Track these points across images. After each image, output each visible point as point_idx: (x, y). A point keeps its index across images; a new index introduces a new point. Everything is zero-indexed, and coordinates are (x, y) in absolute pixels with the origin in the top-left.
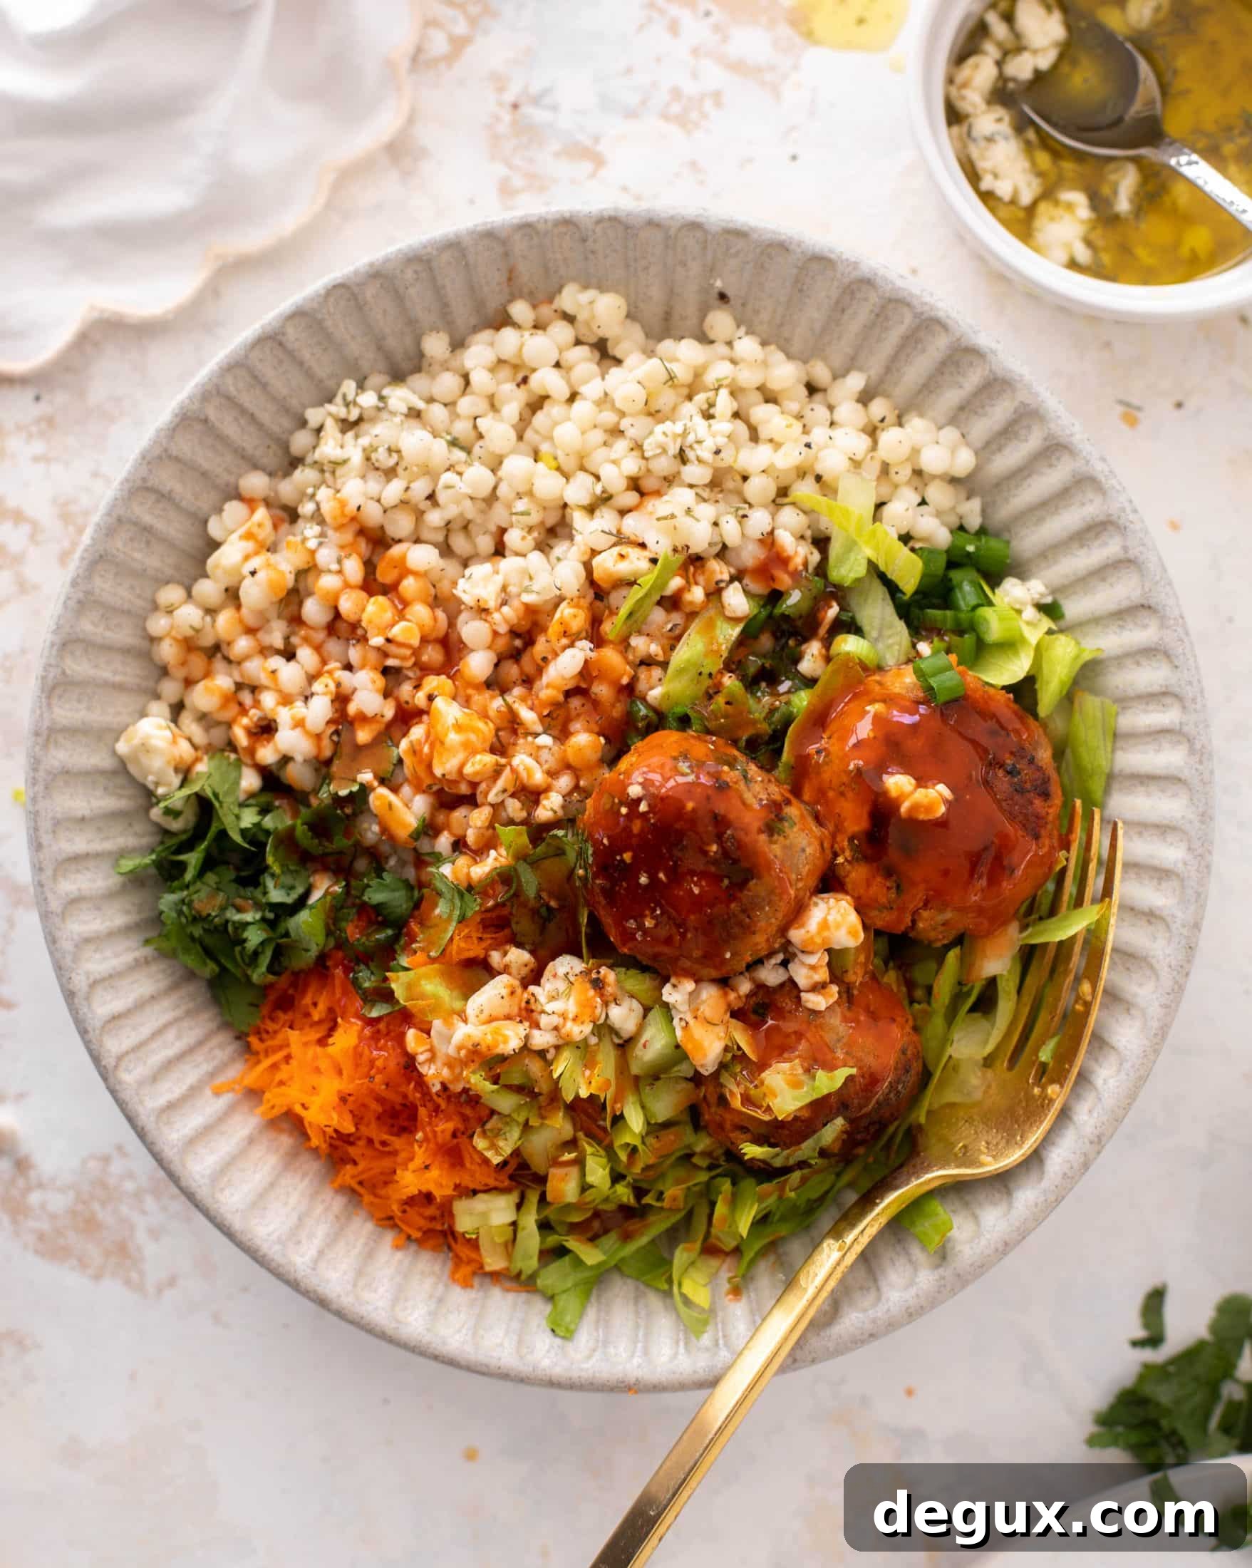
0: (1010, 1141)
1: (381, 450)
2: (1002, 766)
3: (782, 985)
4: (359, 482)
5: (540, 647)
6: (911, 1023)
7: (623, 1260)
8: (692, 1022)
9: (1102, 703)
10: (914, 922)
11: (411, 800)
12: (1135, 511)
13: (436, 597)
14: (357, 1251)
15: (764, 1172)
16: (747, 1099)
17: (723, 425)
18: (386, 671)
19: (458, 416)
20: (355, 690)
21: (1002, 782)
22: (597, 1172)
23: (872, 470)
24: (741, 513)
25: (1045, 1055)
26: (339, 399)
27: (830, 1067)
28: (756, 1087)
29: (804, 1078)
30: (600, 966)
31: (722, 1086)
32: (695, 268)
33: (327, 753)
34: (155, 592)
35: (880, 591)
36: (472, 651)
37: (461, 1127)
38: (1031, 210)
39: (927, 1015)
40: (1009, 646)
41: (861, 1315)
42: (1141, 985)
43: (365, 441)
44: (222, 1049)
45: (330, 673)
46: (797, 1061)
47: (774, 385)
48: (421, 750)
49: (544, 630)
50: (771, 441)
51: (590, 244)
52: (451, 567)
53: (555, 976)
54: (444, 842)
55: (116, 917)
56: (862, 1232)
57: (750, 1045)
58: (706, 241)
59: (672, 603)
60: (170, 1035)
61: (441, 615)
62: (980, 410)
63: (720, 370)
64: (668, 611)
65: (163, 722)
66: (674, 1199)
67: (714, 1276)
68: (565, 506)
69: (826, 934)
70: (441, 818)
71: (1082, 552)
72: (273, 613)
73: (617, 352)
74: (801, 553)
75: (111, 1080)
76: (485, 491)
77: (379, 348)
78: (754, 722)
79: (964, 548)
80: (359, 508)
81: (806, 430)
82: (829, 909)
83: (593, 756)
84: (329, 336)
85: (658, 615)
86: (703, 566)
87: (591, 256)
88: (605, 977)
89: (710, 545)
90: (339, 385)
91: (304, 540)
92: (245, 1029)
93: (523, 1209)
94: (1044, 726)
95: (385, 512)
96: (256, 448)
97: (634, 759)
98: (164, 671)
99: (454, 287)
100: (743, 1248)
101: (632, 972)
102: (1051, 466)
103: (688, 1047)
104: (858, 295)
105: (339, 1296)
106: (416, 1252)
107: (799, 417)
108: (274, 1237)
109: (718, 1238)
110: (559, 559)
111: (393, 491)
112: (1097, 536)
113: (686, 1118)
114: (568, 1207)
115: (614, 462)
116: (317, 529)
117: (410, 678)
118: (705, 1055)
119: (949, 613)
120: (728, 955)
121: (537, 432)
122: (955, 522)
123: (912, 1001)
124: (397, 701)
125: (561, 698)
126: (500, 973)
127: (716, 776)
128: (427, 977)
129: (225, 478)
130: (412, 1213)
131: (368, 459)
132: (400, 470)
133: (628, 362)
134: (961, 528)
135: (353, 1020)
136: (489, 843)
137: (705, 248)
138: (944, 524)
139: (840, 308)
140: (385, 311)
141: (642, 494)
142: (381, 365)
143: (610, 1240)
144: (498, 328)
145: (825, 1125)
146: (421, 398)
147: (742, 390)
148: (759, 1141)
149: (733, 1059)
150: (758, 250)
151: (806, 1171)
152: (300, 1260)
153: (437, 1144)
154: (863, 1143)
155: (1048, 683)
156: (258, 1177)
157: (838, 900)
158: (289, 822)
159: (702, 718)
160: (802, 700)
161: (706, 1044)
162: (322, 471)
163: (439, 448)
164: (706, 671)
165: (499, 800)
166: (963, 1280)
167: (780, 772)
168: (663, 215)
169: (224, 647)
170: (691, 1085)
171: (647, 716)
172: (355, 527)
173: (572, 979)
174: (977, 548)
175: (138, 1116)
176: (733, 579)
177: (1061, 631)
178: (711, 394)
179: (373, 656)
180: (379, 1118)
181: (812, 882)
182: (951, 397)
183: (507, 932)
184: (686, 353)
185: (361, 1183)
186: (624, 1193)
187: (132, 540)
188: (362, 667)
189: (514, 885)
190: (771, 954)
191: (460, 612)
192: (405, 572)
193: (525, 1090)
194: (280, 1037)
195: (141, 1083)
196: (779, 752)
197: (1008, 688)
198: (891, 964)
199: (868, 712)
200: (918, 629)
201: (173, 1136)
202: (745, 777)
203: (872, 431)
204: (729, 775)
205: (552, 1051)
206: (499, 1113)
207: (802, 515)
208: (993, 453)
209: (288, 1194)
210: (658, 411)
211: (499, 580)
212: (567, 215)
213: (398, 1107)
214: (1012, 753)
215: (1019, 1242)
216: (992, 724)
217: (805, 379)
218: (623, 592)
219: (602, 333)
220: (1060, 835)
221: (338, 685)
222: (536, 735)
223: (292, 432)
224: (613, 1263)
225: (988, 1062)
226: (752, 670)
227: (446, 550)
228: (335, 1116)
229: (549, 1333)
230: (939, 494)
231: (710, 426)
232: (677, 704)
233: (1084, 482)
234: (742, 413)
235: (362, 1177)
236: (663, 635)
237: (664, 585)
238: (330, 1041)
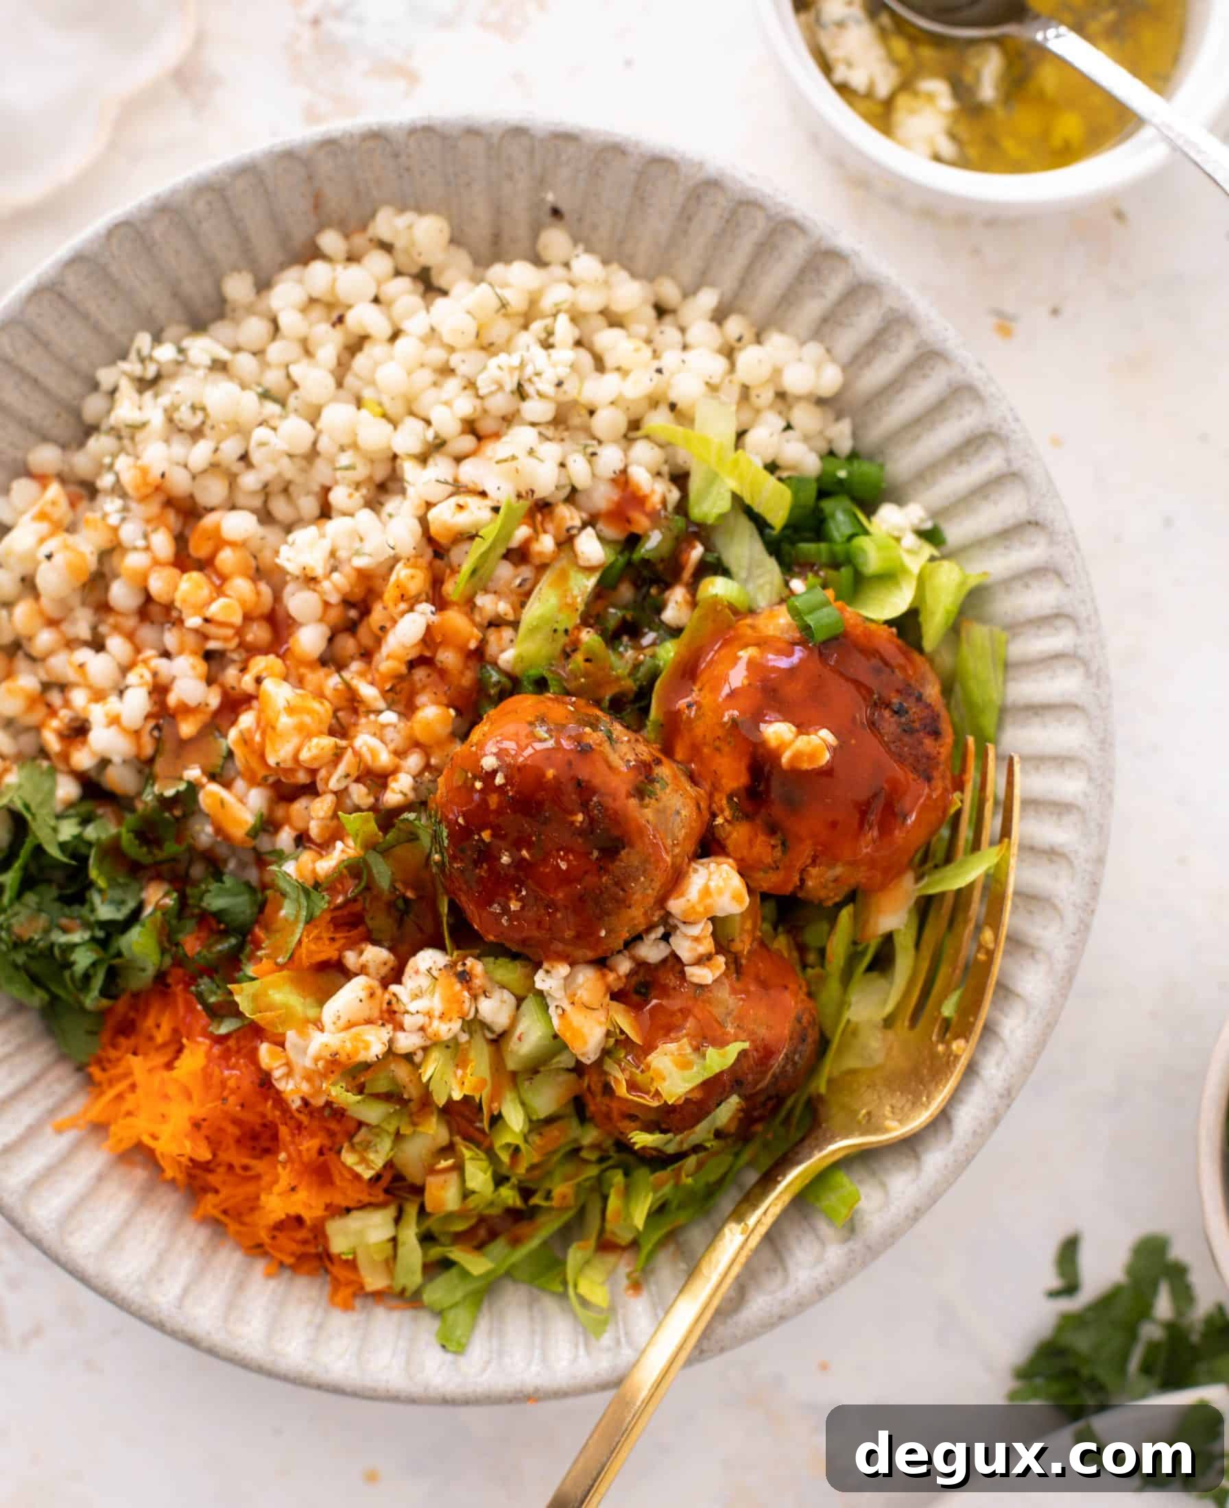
0: (916, 1104)
1: (184, 409)
2: (888, 705)
3: (664, 961)
4: (161, 446)
5: (377, 615)
6: (805, 989)
7: (513, 1266)
8: (568, 1008)
9: (991, 631)
10: (802, 881)
11: (246, 795)
12: (1017, 420)
13: (258, 570)
14: (225, 1284)
15: (658, 1160)
16: (632, 1086)
17: (565, 354)
18: (208, 656)
19: (268, 365)
20: (174, 679)
21: (889, 723)
22: (478, 1176)
23: (731, 394)
24: (590, 450)
25: (948, 1010)
26: (133, 355)
27: (720, 1043)
28: (642, 1072)
29: (693, 1057)
30: (465, 958)
31: (606, 1073)
32: (523, 182)
33: (148, 750)
35: (746, 528)
36: (302, 625)
37: (327, 1143)
38: (888, 104)
39: (822, 979)
40: (889, 577)
41: (768, 1298)
42: (1045, 927)
43: (165, 400)
44: (61, 1083)
45: (145, 662)
46: (685, 1040)
47: (619, 307)
48: (252, 739)
49: (379, 596)
50: (618, 369)
51: (403, 159)
52: (271, 535)
53: (417, 972)
54: (285, 838)
56: (765, 1213)
57: (633, 1027)
58: (533, 148)
59: (519, 555)
61: (265, 588)
62: (844, 321)
63: (558, 294)
64: (516, 564)
66: (564, 1197)
67: (611, 1273)
68: (395, 457)
69: (709, 901)
70: (280, 813)
71: (963, 469)
72: (75, 601)
73: (441, 281)
74: (659, 491)
76: (304, 446)
77: (175, 295)
78: (618, 679)
79: (835, 476)
80: (163, 475)
81: (656, 355)
82: (710, 874)
83: (443, 730)
84: (115, 283)
85: (505, 571)
86: (551, 513)
87: (404, 173)
88: (472, 969)
89: (557, 488)
90: (132, 340)
91: (105, 516)
92: (84, 1059)
93: (403, 1223)
94: (931, 660)
95: (194, 477)
96: (43, 416)
97: (486, 728)
99: (254, 219)
100: (642, 1241)
101: (501, 961)
102: (924, 377)
103: (567, 1036)
104: (705, 199)
105: (209, 1334)
106: (291, 1279)
107: (649, 341)
108: (133, 1278)
109: (613, 1233)
110: (390, 516)
111: (200, 453)
112: (978, 448)
113: (570, 1110)
114: (450, 1217)
115: (448, 404)
116: (118, 503)
117: (233, 661)
118: (585, 1043)
119: (823, 546)
120: (603, 933)
121: (357, 376)
122: (823, 446)
123: (805, 966)
124: (222, 686)
125: (403, 669)
126: (356, 975)
127: (578, 739)
128: (274, 986)
129: (12, 454)
130: (283, 1239)
131: (170, 420)
132: (207, 430)
133: (454, 292)
134: (831, 453)
135: (200, 1039)
136: (336, 834)
137: (532, 157)
138: (812, 449)
139: (686, 216)
140: (177, 252)
141: (480, 438)
142: (179, 314)
143: (498, 1247)
144: (306, 262)
145: (719, 1105)
146: (226, 347)
147: (583, 315)
148: (649, 1128)
149: (617, 1044)
150: (591, 155)
151: (702, 1155)
152: (164, 1298)
153: (303, 1163)
154: (760, 1119)
155: (933, 614)
156: (110, 1216)
157: (719, 864)
158: (113, 830)
159: (560, 680)
160: (669, 652)
161: (586, 1030)
162: (120, 438)
163: (249, 399)
164: (561, 628)
165: (342, 786)
166: (873, 1252)
167: (650, 731)
168: (483, 122)
169: (25, 643)
170: (573, 1076)
171: (499, 682)
172: (160, 497)
173: (435, 973)
174: (850, 473)
176: (585, 525)
177: (944, 557)
178: (548, 321)
179: (191, 640)
180: (238, 1141)
181: (690, 847)
182: (812, 309)
183: (361, 929)
184: (518, 277)
185: (225, 1212)
186: (509, 1196)
188: (181, 652)
189: (365, 877)
190: (650, 928)
191: (285, 583)
192: (221, 543)
193: (392, 1097)
194: (123, 1063)
196: (645, 711)
197: (890, 623)
198: (780, 929)
199: (739, 658)
200: (790, 565)
201: (12, 1181)
202: (610, 738)
203: (729, 353)
204: (593, 737)
205: (420, 1054)
206: (368, 1125)
207: (657, 449)
208: (861, 368)
209: (145, 1231)
210: (491, 344)
211: (326, 545)
212: (375, 127)
213: (258, 1128)
214: (898, 691)
215: (930, 1207)
216: (875, 662)
217: (652, 299)
218: (465, 546)
219: (425, 260)
220: (953, 777)
221: (155, 674)
222: (379, 712)
223: (82, 397)
224: (502, 1271)
225: (888, 1022)
226: (612, 624)
227: (266, 517)
228: (188, 1144)
229: (439, 1348)
230: (805, 417)
231: (549, 356)
232: (531, 667)
233: (961, 392)
234: (585, 341)
235: (224, 1206)
236: (511, 591)
237: (509, 536)
238: (177, 1064)
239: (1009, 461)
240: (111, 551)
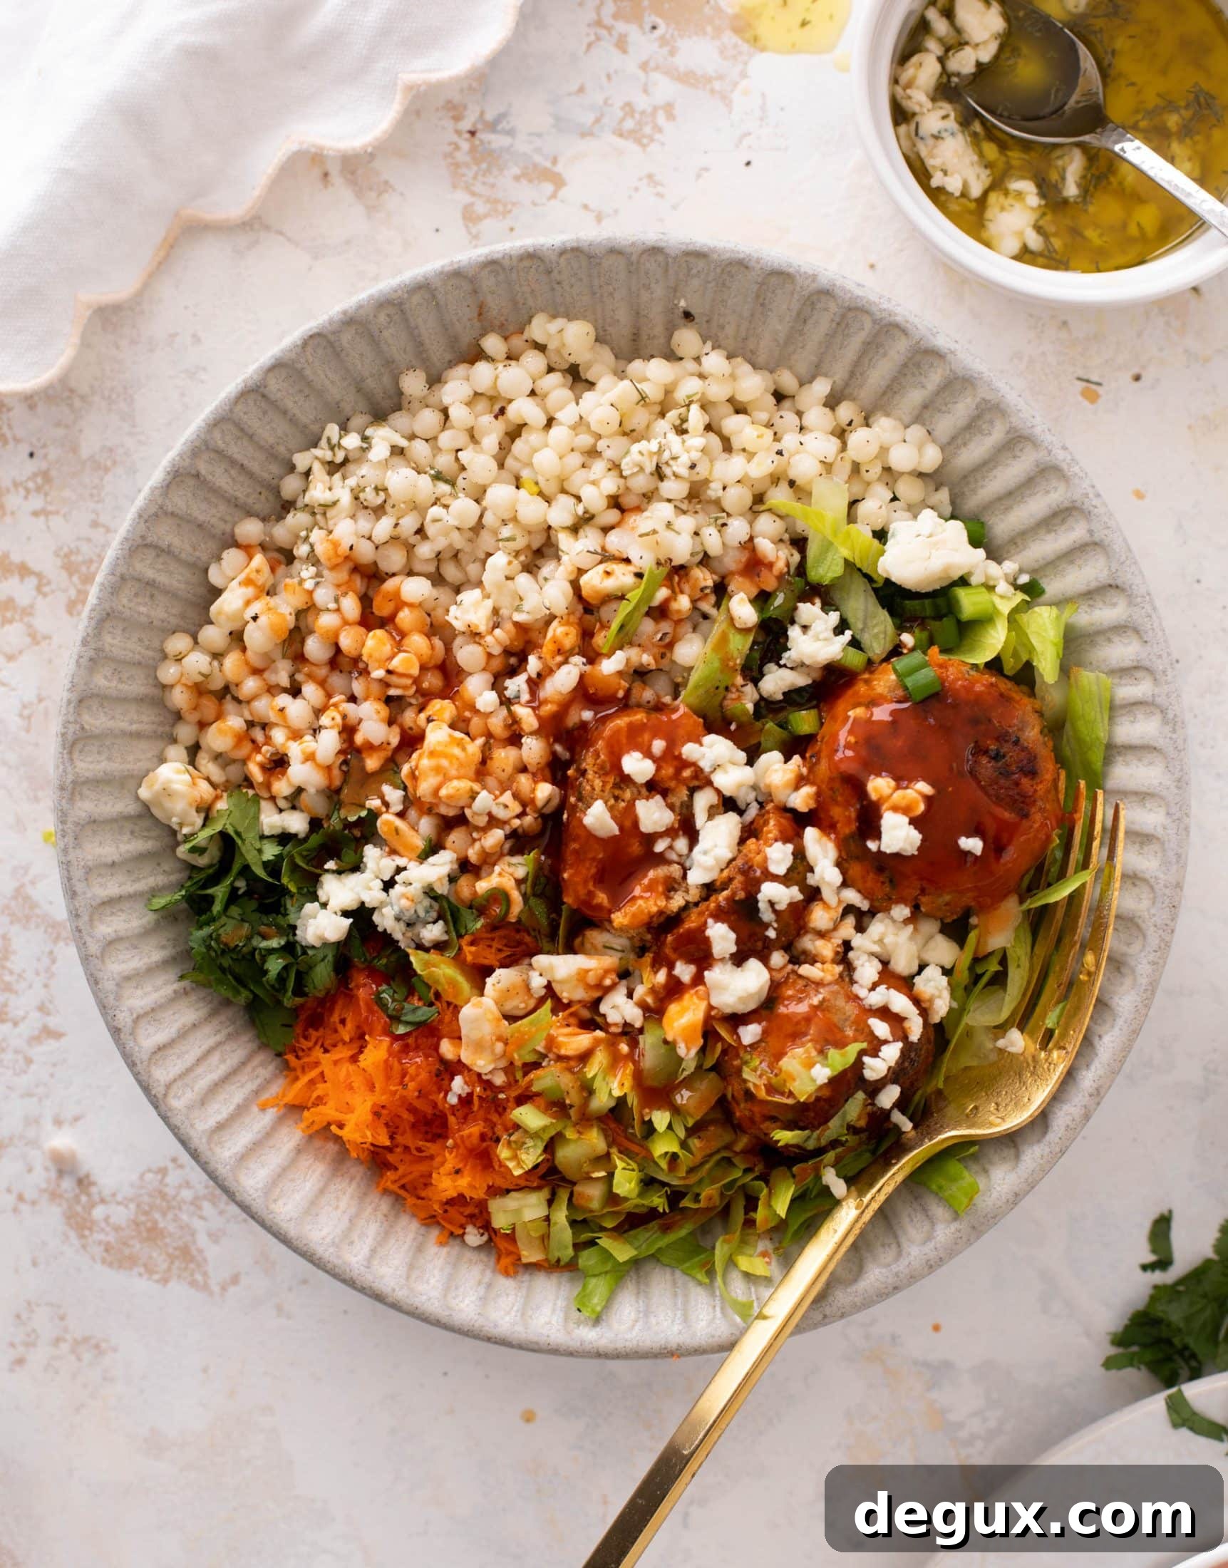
0: (1018, 1103)
1: (368, 490)
2: (986, 752)
4: (349, 522)
5: (534, 664)
7: (660, 1250)
9: (1096, 676)
11: (417, 823)
12: (1098, 495)
13: (432, 625)
14: (406, 1247)
15: (794, 1157)
16: (770, 1089)
17: (697, 440)
18: (389, 700)
19: (440, 450)
20: (360, 721)
21: (987, 769)
22: (626, 1182)
23: (843, 470)
24: (720, 522)
26: (323, 443)
27: (841, 1044)
28: (776, 1075)
29: (818, 1058)
32: (659, 291)
33: (337, 782)
34: (162, 642)
35: (860, 585)
36: (470, 674)
37: (488, 1132)
38: (982, 200)
40: (985, 621)
41: (883, 1270)
42: (1129, 945)
43: (352, 482)
44: (263, 1069)
45: (335, 705)
46: (810, 1045)
47: (742, 397)
49: (536, 647)
50: (744, 450)
51: (555, 275)
52: (443, 594)
55: (154, 953)
56: (879, 1191)
58: (667, 264)
60: (215, 1058)
61: (438, 643)
62: (944, 408)
63: (690, 387)
64: (657, 621)
65: (180, 766)
66: (711, 1198)
68: (550, 527)
71: (1051, 537)
72: (277, 654)
73: (590, 376)
74: (781, 556)
75: (163, 1108)
76: (472, 522)
77: (359, 390)
80: (351, 548)
81: (777, 437)
84: (309, 384)
85: (648, 626)
86: (687, 575)
87: (556, 286)
89: (692, 555)
90: (323, 429)
91: (301, 582)
92: (280, 1049)
93: (555, 1205)
95: (377, 548)
96: (248, 495)
98: (178, 716)
99: (427, 326)
102: (1015, 457)
104: (819, 306)
105: (394, 1290)
106: (461, 1248)
107: (770, 425)
108: (328, 1240)
110: (546, 579)
111: (383, 528)
112: (1063, 521)
115: (594, 483)
116: (313, 570)
117: (411, 705)
121: (516, 459)
124: (402, 727)
129: (221, 527)
130: (453, 1212)
131: (357, 498)
132: (388, 508)
133: (601, 385)
135: (381, 1037)
137: (666, 271)
139: (802, 319)
140: (362, 355)
141: (623, 511)
142: (362, 405)
144: (472, 362)
146: (403, 435)
147: (713, 403)
148: (788, 1126)
150: (718, 270)
151: (840, 1149)
152: (354, 1258)
153: (466, 1149)
156: (308, 1185)
162: (314, 514)
163: (424, 481)
166: (977, 1231)
168: (624, 243)
169: (233, 688)
172: (349, 565)
175: (190, 1138)
177: (1040, 603)
178: (683, 410)
179: (375, 688)
180: (413, 1126)
182: (915, 397)
184: (655, 372)
185: (403, 1187)
186: (655, 1201)
187: (136, 595)
188: (366, 699)
191: (455, 638)
192: (400, 604)
194: (313, 1054)
195: (190, 1108)
199: (849, 717)
200: (901, 621)
201: (225, 1153)
203: (841, 434)
207: (778, 520)
208: (958, 447)
209: (338, 1199)
210: (633, 431)
211: (489, 604)
212: (531, 250)
213: (430, 1117)
214: (995, 739)
215: (1028, 1192)
217: (772, 388)
218: (613, 605)
219: (572, 360)
221: (344, 717)
223: (281, 478)
224: (646, 1255)
227: (437, 579)
228: (370, 1132)
230: (908, 489)
231: (684, 442)
233: (1047, 472)
234: (714, 425)
235: (402, 1182)
236: (653, 644)
237: (652, 596)
238: (362, 1057)
239: (1091, 532)
240: (307, 611)
